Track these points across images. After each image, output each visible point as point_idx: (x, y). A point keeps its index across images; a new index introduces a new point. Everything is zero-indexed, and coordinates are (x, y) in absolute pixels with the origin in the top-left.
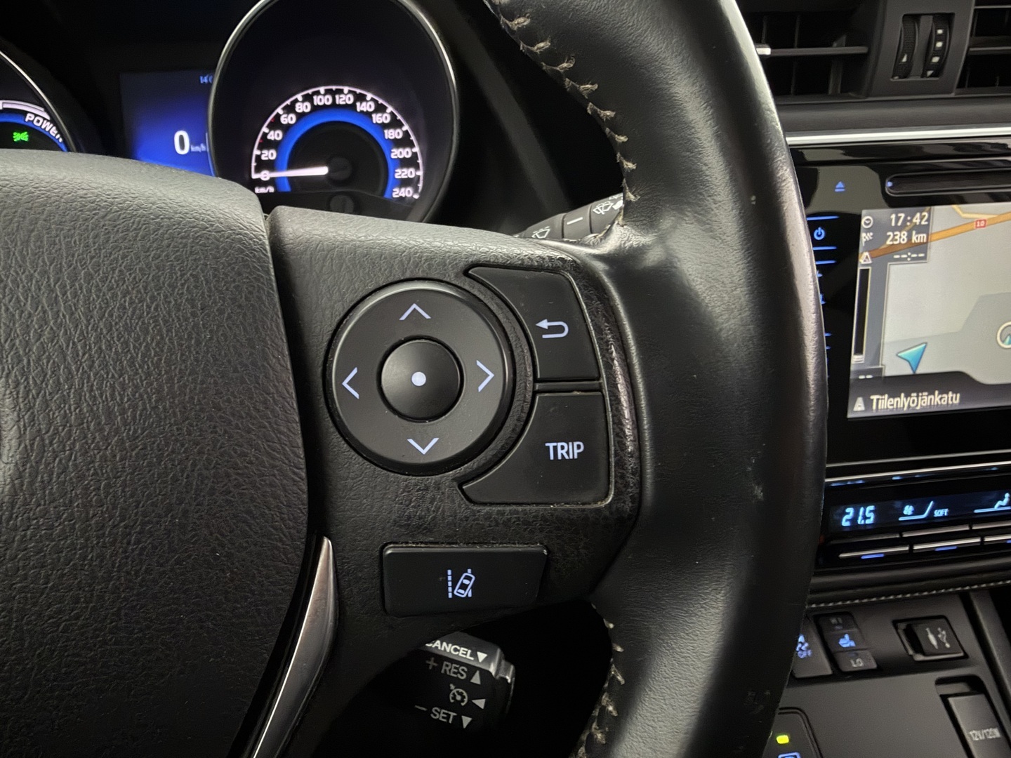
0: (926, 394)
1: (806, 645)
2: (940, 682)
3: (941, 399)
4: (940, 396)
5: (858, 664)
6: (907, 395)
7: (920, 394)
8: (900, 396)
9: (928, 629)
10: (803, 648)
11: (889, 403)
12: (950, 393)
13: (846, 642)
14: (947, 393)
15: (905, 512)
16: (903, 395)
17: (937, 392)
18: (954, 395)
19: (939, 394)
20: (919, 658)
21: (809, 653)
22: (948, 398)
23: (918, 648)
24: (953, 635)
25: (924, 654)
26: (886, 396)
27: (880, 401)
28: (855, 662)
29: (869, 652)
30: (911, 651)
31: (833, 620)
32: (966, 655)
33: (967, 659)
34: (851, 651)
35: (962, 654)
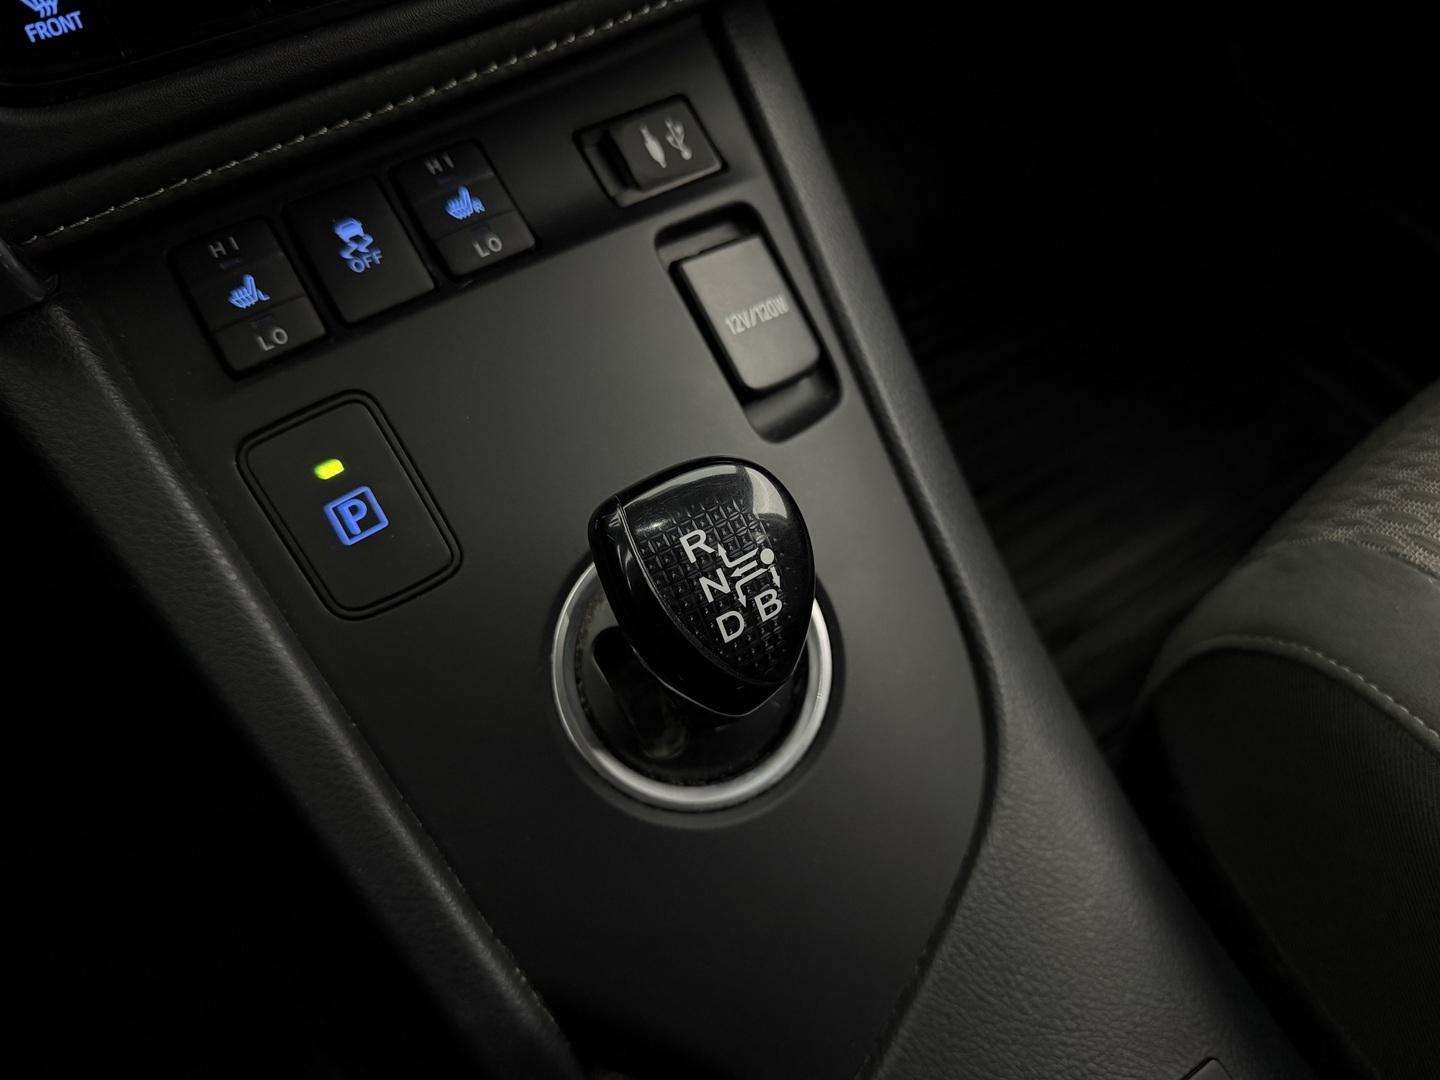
1: (369, 240)
2: (669, 236)
5: (493, 246)
9: (644, 132)
10: (363, 249)
13: (463, 207)
20: (631, 197)
21: (376, 256)
23: (625, 178)
24: (700, 131)
25: (638, 187)
28: (484, 246)
29: (515, 214)
30: (612, 188)
31: (433, 166)
32: (725, 166)
33: (726, 173)
34: (475, 223)
35: (717, 166)
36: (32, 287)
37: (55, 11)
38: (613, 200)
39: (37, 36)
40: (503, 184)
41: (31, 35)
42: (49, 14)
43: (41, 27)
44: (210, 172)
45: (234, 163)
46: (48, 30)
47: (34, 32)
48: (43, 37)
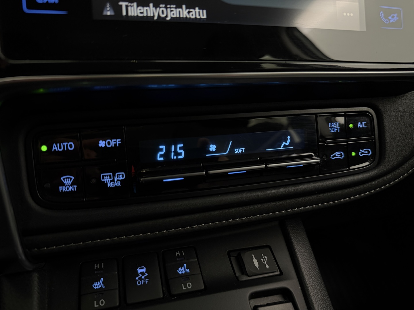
0: (174, 6)
1: (146, 275)
2: (254, 296)
3: (189, 12)
4: (188, 10)
5: (189, 286)
6: (156, 6)
7: (168, 6)
8: (149, 6)
10: (143, 277)
11: (139, 11)
12: (197, 8)
13: (183, 270)
14: (195, 9)
15: (211, 149)
16: (151, 5)
17: (184, 6)
18: (201, 11)
19: (186, 8)
20: (244, 278)
21: (147, 281)
22: (195, 12)
23: (243, 272)
25: (247, 275)
26: (135, 4)
27: (129, 8)
28: (185, 286)
29: (200, 276)
30: (238, 274)
31: (178, 254)
32: (281, 273)
33: (281, 276)
34: (185, 276)
35: (278, 273)
36: (28, 265)
37: (70, 184)
38: (237, 278)
39: (62, 190)
40: (199, 264)
41: (60, 189)
42: (68, 185)
43: (64, 188)
44: (99, 241)
45: (108, 239)
46: (66, 189)
47: (62, 189)
48: (63, 191)
